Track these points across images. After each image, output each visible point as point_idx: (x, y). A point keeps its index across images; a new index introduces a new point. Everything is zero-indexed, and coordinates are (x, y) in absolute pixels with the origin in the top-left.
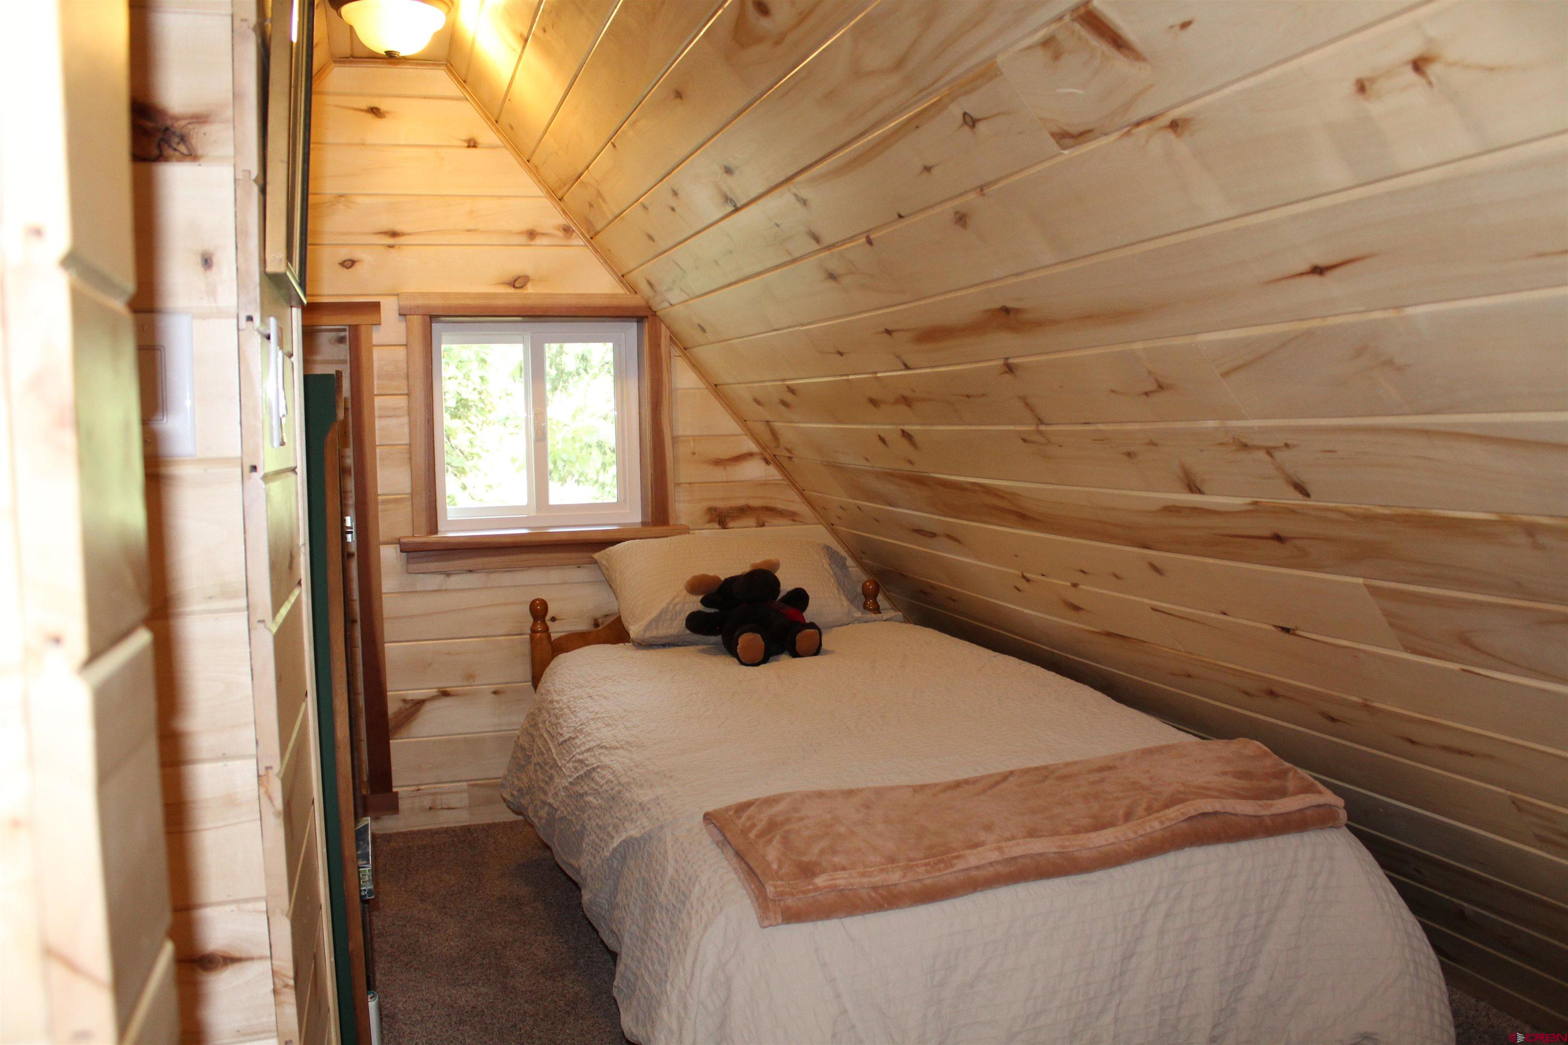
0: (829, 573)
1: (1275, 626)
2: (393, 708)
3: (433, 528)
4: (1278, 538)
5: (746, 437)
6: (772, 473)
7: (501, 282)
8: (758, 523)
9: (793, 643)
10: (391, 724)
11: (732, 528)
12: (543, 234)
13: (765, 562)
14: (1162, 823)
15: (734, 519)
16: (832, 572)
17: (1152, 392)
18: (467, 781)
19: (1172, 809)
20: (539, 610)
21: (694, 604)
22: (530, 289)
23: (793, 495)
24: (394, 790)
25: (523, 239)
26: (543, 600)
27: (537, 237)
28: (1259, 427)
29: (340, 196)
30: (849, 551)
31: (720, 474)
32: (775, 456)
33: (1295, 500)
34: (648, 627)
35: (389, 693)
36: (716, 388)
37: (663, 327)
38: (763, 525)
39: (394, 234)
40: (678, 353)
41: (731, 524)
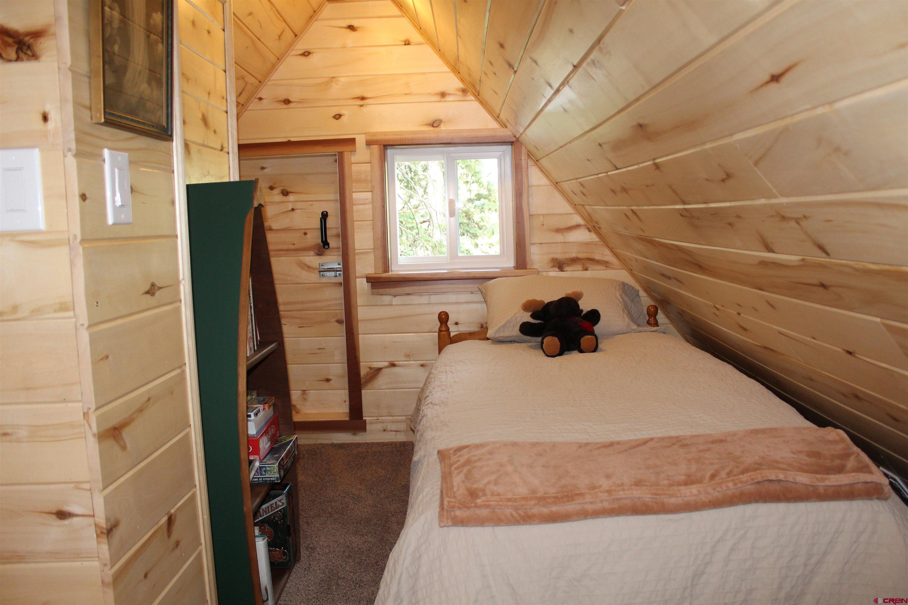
0: (619, 300)
1: (844, 350)
2: (363, 371)
3: (386, 269)
4: (823, 285)
5: (576, 215)
6: (592, 237)
7: (425, 124)
8: (583, 268)
9: (580, 344)
10: (363, 381)
11: (567, 271)
12: (450, 94)
13: (574, 293)
14: (735, 484)
15: (568, 265)
16: (621, 300)
17: (726, 179)
18: (406, 416)
19: (745, 475)
20: (443, 318)
21: (527, 317)
22: (443, 127)
23: (607, 252)
24: (364, 418)
25: (438, 98)
26: (446, 312)
27: (446, 96)
28: (787, 203)
29: (333, 78)
30: (642, 287)
31: (559, 238)
32: (594, 226)
33: (823, 259)
34: (498, 330)
35: (361, 364)
36: (556, 184)
37: (523, 148)
38: (587, 270)
39: (363, 98)
40: (533, 164)
41: (566, 269)
